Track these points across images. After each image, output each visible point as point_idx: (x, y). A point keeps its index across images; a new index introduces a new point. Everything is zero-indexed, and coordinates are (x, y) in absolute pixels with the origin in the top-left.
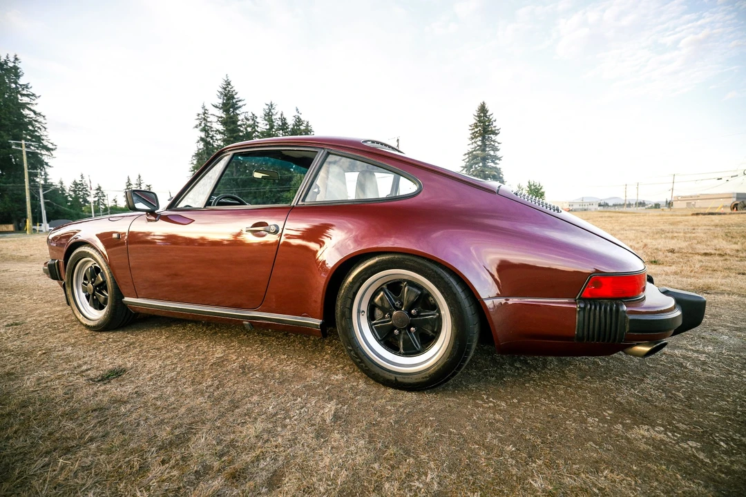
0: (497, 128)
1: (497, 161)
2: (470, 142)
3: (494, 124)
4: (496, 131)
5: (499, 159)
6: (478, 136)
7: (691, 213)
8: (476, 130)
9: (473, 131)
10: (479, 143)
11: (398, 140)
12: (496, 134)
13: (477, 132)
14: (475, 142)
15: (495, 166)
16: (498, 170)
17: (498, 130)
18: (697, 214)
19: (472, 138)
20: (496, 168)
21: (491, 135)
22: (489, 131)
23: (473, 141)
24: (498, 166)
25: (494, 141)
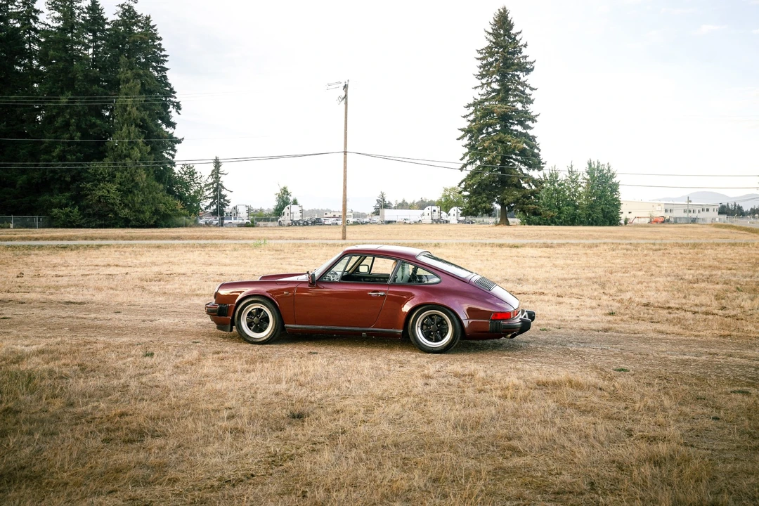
0: (528, 60)
1: (529, 123)
2: (478, 83)
3: (525, 52)
4: (528, 66)
5: (533, 120)
6: (493, 73)
8: (490, 60)
9: (485, 62)
10: (495, 86)
11: (346, 87)
12: (528, 71)
13: (491, 64)
14: (489, 84)
15: (524, 131)
16: (530, 140)
17: (531, 63)
19: (483, 76)
20: (526, 135)
21: (518, 73)
22: (513, 64)
23: (484, 81)
24: (530, 132)
25: (524, 84)
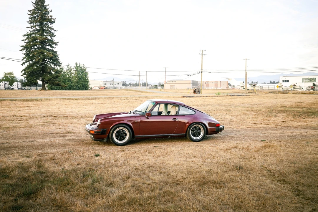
0: (53, 18)
1: (54, 46)
2: (29, 26)
3: (51, 14)
4: (53, 20)
5: (56, 44)
6: (37, 22)
7: (181, 95)
8: (34, 15)
9: (32, 16)
10: (38, 28)
12: (53, 22)
13: (35, 17)
14: (34, 27)
15: (52, 49)
16: (55, 53)
17: (54, 19)
18: (184, 97)
19: (31, 23)
20: (52, 51)
21: (48, 23)
22: (46, 19)
23: (32, 25)
24: (55, 50)
25: (51, 28)
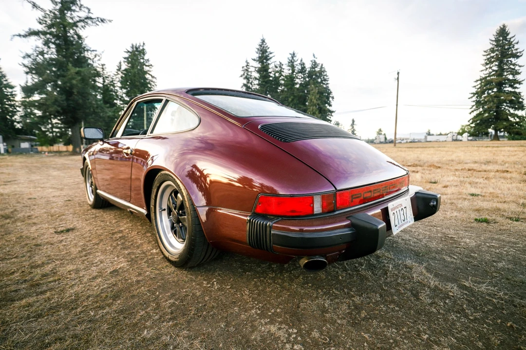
0: (518, 51)
1: (517, 85)
2: (484, 68)
3: (516, 46)
4: (518, 54)
5: (520, 83)
6: (494, 61)
8: (492, 55)
9: (489, 57)
10: (495, 68)
11: (398, 73)
12: (518, 57)
13: (493, 57)
14: (490, 68)
15: (513, 90)
16: (518, 95)
17: (520, 52)
19: (487, 64)
20: (515, 92)
21: (511, 59)
22: (508, 54)
23: (488, 66)
24: (517, 90)
25: (514, 65)
